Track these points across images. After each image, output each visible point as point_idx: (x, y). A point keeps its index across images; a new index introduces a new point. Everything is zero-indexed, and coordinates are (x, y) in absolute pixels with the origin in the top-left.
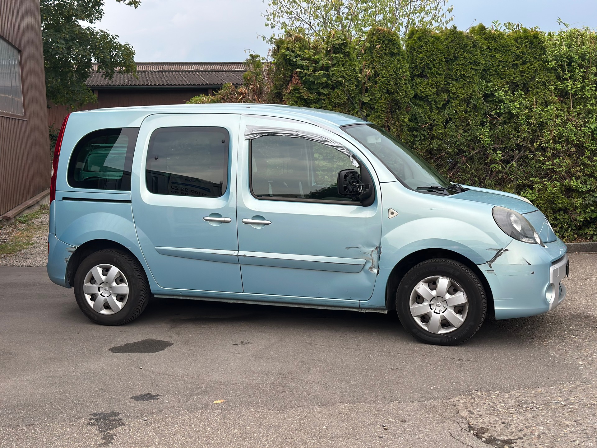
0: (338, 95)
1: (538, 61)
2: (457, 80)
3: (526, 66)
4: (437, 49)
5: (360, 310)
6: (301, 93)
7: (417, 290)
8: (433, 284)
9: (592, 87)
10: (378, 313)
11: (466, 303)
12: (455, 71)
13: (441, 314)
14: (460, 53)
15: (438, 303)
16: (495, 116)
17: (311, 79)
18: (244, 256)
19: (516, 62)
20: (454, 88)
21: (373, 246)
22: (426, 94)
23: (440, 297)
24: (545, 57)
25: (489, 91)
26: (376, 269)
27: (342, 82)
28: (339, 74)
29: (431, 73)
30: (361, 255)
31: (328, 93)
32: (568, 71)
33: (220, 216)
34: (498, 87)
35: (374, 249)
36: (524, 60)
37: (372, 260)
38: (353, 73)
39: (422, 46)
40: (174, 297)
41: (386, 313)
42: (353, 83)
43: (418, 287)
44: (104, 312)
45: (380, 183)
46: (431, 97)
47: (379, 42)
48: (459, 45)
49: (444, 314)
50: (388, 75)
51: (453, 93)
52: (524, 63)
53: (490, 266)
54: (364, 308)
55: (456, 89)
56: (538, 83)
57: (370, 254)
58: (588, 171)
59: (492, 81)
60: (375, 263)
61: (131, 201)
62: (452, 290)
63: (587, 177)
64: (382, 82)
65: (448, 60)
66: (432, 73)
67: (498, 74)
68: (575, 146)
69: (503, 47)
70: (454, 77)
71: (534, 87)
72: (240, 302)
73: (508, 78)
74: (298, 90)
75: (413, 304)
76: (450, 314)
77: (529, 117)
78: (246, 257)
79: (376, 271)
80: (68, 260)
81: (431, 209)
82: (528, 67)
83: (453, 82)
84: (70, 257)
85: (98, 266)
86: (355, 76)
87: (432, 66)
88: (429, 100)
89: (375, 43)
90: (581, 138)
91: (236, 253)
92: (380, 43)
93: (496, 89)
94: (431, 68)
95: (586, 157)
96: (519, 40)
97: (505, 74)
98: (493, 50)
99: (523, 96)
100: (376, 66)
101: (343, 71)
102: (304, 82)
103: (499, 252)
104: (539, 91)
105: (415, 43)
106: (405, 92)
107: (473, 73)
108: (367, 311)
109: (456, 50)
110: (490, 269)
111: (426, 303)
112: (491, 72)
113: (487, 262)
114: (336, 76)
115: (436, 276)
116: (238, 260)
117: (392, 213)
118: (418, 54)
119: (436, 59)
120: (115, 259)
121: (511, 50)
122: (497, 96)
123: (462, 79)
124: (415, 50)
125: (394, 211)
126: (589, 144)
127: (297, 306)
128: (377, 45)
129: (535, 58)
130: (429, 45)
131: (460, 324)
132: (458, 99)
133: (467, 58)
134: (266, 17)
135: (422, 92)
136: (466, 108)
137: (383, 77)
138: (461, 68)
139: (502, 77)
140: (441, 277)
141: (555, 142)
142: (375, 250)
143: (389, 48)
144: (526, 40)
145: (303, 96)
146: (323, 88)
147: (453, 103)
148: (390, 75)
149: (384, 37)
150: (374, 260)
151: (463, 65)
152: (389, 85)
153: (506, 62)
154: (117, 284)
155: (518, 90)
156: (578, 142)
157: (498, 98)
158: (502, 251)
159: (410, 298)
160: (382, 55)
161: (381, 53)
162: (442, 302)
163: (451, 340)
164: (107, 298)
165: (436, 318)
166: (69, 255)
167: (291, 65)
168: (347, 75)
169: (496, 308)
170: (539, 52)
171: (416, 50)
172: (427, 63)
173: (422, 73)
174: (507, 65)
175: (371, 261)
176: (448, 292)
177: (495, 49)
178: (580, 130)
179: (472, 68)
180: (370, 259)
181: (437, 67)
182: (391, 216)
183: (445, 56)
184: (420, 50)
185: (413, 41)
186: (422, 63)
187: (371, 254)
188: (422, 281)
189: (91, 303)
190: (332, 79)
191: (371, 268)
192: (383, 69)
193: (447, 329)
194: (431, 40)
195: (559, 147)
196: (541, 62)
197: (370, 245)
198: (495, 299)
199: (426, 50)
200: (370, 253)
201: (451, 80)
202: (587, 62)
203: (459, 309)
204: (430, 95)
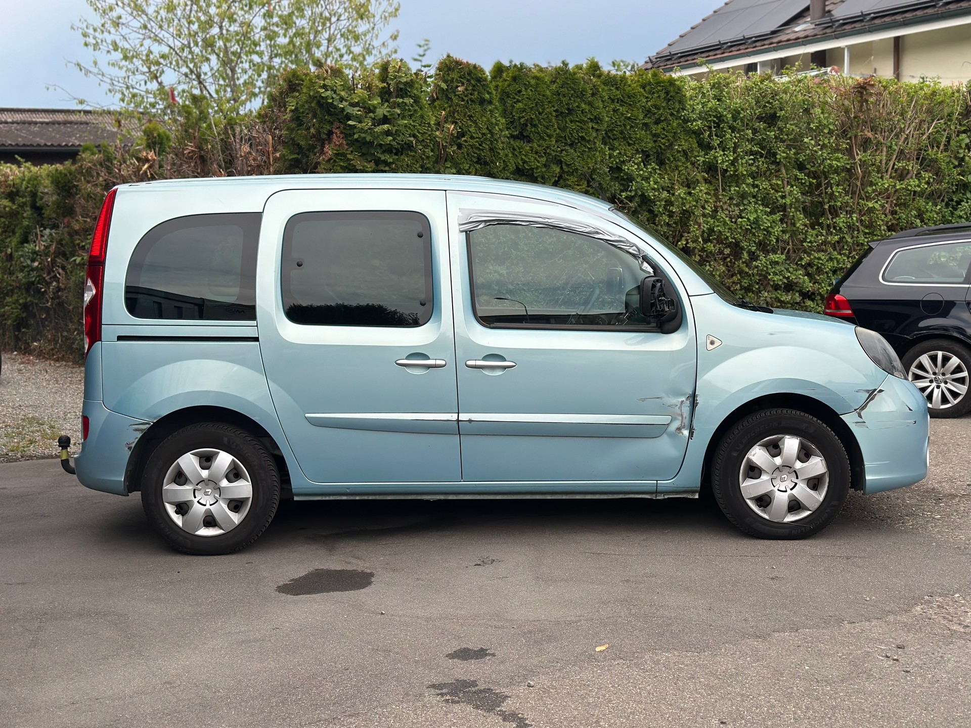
0: (407, 165)
1: (676, 119)
2: (571, 145)
3: (660, 126)
4: (544, 96)
5: (654, 495)
6: (348, 160)
7: (751, 457)
8: (775, 449)
9: (750, 159)
10: (684, 498)
11: (825, 473)
12: (569, 131)
13: (789, 492)
14: (577, 104)
15: (783, 477)
16: (625, 201)
17: (368, 138)
18: (470, 421)
19: (647, 120)
20: (569, 157)
21: (682, 394)
22: (530, 166)
23: (787, 467)
24: (685, 114)
25: (614, 163)
26: (686, 429)
27: (412, 143)
28: (407, 131)
29: (536, 133)
30: (664, 409)
31: (391, 160)
32: (716, 135)
33: (426, 357)
34: (627, 157)
35: (684, 399)
36: (657, 117)
37: (682, 415)
38: (428, 130)
39: (520, 92)
40: (332, 498)
41: (697, 497)
42: (428, 146)
43: (753, 453)
44: (204, 532)
45: (689, 296)
46: (538, 171)
47: (461, 81)
48: (575, 92)
49: (794, 491)
50: (480, 136)
51: (568, 165)
52: (657, 122)
53: (860, 416)
54: (661, 493)
55: (573, 159)
56: (678, 152)
57: (678, 407)
58: (745, 283)
59: (617, 149)
60: (687, 421)
61: (258, 338)
62: (804, 454)
63: (743, 291)
64: (470, 145)
65: (559, 114)
66: (538, 133)
67: (624, 138)
68: (729, 245)
69: (629, 97)
70: (569, 141)
71: (672, 159)
72: (451, 497)
73: (638, 144)
74: (344, 155)
75: (744, 480)
76: (802, 491)
77: (669, 203)
78: (473, 422)
79: (686, 433)
80: (133, 445)
81: (772, 334)
82: (664, 129)
83: (567, 148)
84: (137, 440)
85: (191, 454)
86: (430, 135)
87: (537, 122)
88: (536, 175)
89: (456, 84)
90: (737, 234)
91: (454, 417)
92: (463, 84)
93: (624, 161)
94: (535, 126)
95: (743, 263)
96: (648, 88)
97: (635, 138)
98: (616, 100)
99: (658, 172)
100: (459, 119)
101: (412, 126)
102: (353, 143)
103: (872, 395)
104: (680, 164)
105: (509, 86)
106: (504, 161)
107: (594, 134)
108: (666, 497)
109: (570, 99)
110: (860, 420)
111: (764, 477)
112: (614, 135)
113: (855, 410)
114: (403, 134)
115: (780, 436)
116: (458, 429)
117: (712, 343)
118: (515, 103)
119: (543, 112)
120: (226, 440)
121: (639, 101)
122: (626, 170)
123: (579, 144)
124: (509, 97)
125: (715, 339)
126: (746, 243)
127: (549, 497)
128: (459, 86)
129: (672, 114)
130: (531, 90)
131: (817, 505)
132: (575, 174)
133: (586, 112)
134: (80, 31)
135: (524, 162)
136: (587, 188)
137: (472, 137)
138: (578, 126)
139: (630, 142)
140: (787, 437)
141: (706, 241)
142: (687, 400)
143: (478, 92)
144: (659, 88)
145: (355, 166)
146: (384, 152)
147: (568, 180)
148: (484, 134)
149: (469, 74)
150: (684, 416)
151: (581, 123)
152: (482, 150)
153: (635, 120)
154: (230, 481)
155: (650, 162)
156: (734, 241)
157: (626, 174)
158: (875, 393)
159: (741, 471)
160: (468, 102)
161: (466, 99)
162: (788, 474)
163: (804, 531)
164: (211, 508)
165: (781, 499)
166: (134, 437)
167: (330, 114)
168: (419, 133)
169: (868, 477)
170: (677, 106)
171: (512, 97)
172: (531, 118)
173: (521, 133)
174: (637, 125)
175: (680, 418)
176: (799, 458)
177: (618, 99)
178: (735, 222)
179: (593, 128)
180: (679, 415)
181: (545, 124)
182: (710, 347)
183: (554, 107)
184: (517, 97)
185: (506, 83)
186: (523, 117)
187: (680, 408)
188: (758, 444)
189: (178, 520)
190: (398, 138)
191: (679, 429)
192: (471, 125)
193: (796, 514)
194: (533, 82)
195: (710, 247)
196: (681, 121)
197: (677, 393)
198: (867, 464)
199: (527, 98)
200: (679, 405)
201: (563, 144)
202: (740, 124)
203: (814, 483)
204: (537, 168)
